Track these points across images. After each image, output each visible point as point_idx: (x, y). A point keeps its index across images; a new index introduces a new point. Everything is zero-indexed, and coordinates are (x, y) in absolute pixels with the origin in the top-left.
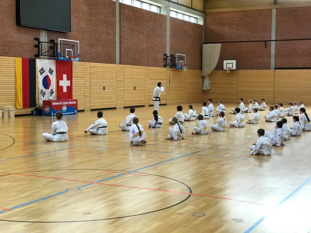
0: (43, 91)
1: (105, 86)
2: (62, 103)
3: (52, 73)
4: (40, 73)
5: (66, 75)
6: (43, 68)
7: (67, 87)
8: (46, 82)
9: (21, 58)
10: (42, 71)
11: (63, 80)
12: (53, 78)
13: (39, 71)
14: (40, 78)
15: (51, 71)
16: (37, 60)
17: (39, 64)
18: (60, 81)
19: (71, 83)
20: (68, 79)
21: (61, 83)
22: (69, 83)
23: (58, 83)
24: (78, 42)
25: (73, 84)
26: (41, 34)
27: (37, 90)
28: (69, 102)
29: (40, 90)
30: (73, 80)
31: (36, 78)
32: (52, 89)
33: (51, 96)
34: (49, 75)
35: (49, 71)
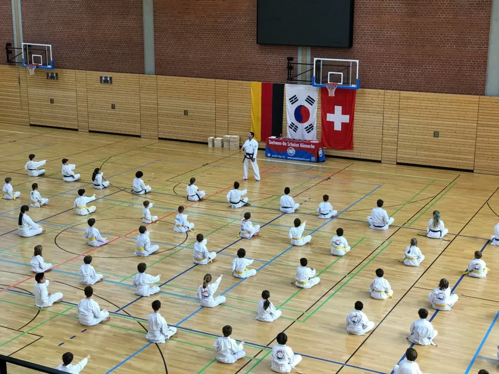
0: (294, 125)
1: (438, 130)
2: (287, 144)
3: (313, 103)
4: (291, 102)
6: (295, 96)
7: (343, 124)
8: (301, 114)
9: (260, 83)
10: (295, 99)
11: (333, 113)
13: (290, 99)
15: (310, 100)
16: (286, 85)
17: (290, 90)
18: (328, 115)
19: (352, 119)
20: (344, 113)
21: (330, 117)
22: (346, 119)
23: (324, 117)
24: (357, 61)
25: (355, 121)
26: (300, 52)
27: (284, 122)
28: (301, 144)
29: (289, 123)
30: (355, 115)
31: (284, 107)
32: (311, 124)
33: (308, 132)
34: (307, 105)
35: (306, 100)
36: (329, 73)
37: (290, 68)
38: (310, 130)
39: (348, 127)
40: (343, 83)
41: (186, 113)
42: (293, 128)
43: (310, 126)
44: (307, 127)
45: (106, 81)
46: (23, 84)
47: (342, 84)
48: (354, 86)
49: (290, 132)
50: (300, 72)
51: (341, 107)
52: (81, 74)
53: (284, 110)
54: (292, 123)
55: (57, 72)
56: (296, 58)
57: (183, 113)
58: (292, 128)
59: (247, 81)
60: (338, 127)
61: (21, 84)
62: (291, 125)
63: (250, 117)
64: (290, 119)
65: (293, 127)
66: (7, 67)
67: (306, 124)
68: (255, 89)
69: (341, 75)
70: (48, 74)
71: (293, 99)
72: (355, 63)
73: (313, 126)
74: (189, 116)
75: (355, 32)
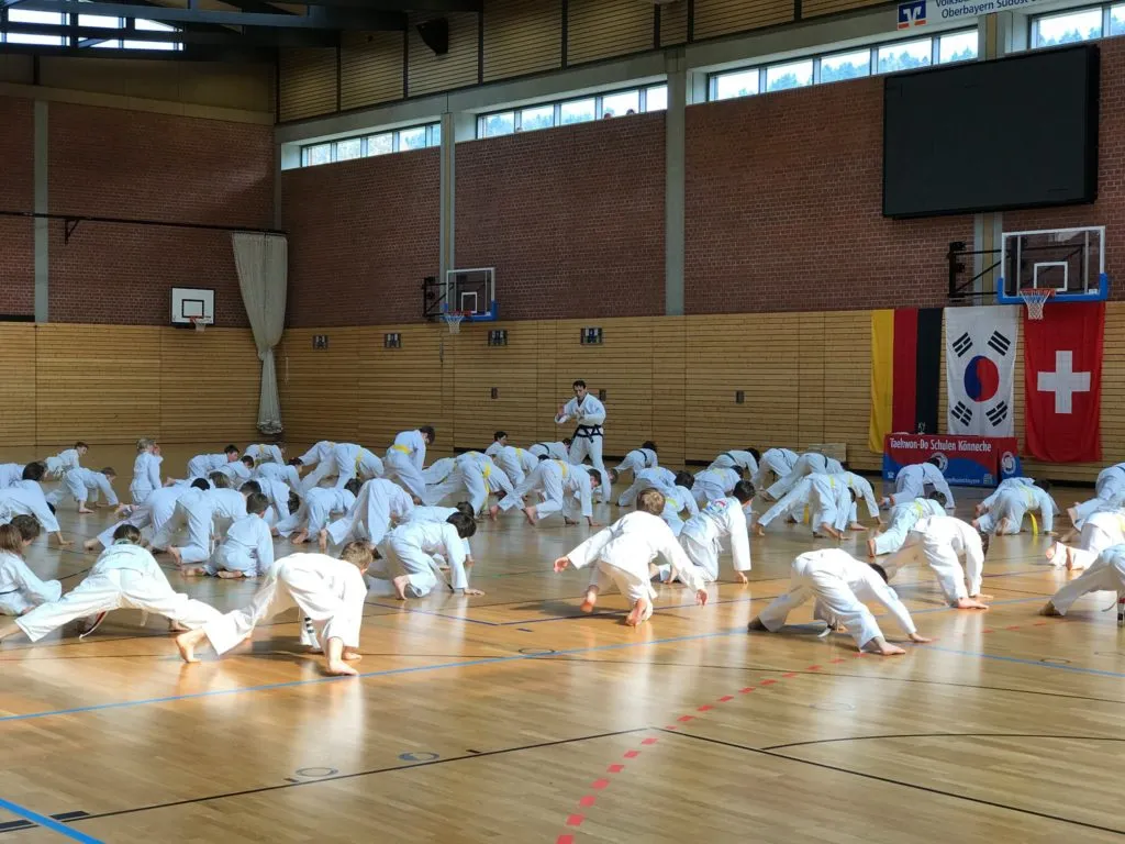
0: (964, 407)
2: (930, 446)
3: (1006, 348)
4: (957, 350)
5: (1069, 354)
6: (966, 335)
7: (1075, 396)
8: (980, 379)
9: (892, 311)
10: (965, 343)
11: (1053, 369)
12: (1008, 366)
13: (954, 345)
14: (954, 368)
15: (999, 343)
16: (947, 310)
17: (955, 321)
18: (1042, 376)
19: (1096, 382)
20: (1077, 367)
21: (1045, 381)
22: (1083, 382)
23: (1031, 381)
24: (1102, 229)
25: (1104, 385)
26: (978, 229)
27: (941, 402)
28: (960, 443)
29: (953, 404)
30: (1103, 372)
31: (942, 365)
32: (1003, 403)
33: (994, 424)
34: (991, 354)
35: (990, 343)
36: (1036, 265)
37: (956, 268)
38: (1001, 416)
39: (1087, 403)
40: (1069, 289)
41: (740, 396)
42: (962, 416)
43: (998, 407)
44: (994, 410)
45: (591, 339)
46: (448, 361)
47: (1065, 289)
48: (1093, 292)
49: (954, 425)
50: (978, 270)
51: (1070, 353)
52: (548, 327)
53: (942, 372)
54: (960, 403)
55: (505, 328)
56: (969, 243)
57: (735, 399)
58: (958, 417)
59: (866, 309)
60: (1064, 406)
61: (444, 361)
62: (957, 408)
63: (870, 398)
64: (956, 394)
65: (961, 412)
66: (422, 328)
67: (991, 404)
68: (881, 327)
69: (1063, 267)
70: (490, 333)
71: (962, 343)
72: (1097, 232)
73: (1006, 408)
74: (745, 404)
75: (1103, 162)
